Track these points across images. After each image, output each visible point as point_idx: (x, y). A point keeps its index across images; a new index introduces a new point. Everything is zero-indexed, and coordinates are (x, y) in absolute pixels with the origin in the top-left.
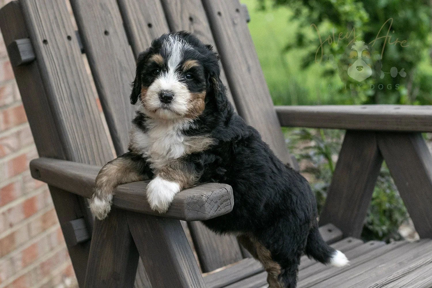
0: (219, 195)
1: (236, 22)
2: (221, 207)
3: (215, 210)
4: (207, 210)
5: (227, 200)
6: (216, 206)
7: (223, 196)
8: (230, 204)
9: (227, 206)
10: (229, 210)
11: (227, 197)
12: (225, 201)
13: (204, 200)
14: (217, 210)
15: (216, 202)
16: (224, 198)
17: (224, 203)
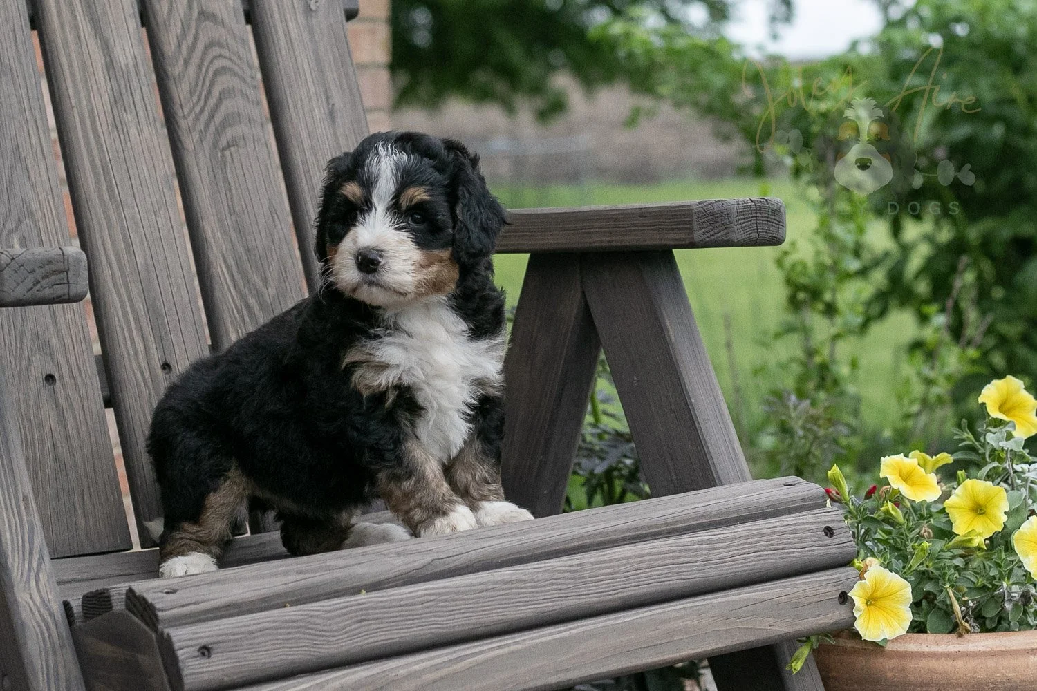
0: (40, 257)
1: (313, 7)
2: (44, 282)
3: (29, 287)
4: (7, 284)
5: (60, 272)
6: (30, 280)
7: (50, 262)
8: (66, 281)
9: (58, 284)
10: (64, 295)
11: (60, 266)
12: (54, 272)
13: (3, 262)
14: (32, 288)
15: (32, 272)
16: (54, 267)
17: (53, 278)
